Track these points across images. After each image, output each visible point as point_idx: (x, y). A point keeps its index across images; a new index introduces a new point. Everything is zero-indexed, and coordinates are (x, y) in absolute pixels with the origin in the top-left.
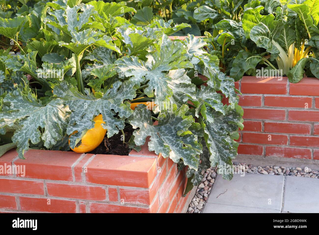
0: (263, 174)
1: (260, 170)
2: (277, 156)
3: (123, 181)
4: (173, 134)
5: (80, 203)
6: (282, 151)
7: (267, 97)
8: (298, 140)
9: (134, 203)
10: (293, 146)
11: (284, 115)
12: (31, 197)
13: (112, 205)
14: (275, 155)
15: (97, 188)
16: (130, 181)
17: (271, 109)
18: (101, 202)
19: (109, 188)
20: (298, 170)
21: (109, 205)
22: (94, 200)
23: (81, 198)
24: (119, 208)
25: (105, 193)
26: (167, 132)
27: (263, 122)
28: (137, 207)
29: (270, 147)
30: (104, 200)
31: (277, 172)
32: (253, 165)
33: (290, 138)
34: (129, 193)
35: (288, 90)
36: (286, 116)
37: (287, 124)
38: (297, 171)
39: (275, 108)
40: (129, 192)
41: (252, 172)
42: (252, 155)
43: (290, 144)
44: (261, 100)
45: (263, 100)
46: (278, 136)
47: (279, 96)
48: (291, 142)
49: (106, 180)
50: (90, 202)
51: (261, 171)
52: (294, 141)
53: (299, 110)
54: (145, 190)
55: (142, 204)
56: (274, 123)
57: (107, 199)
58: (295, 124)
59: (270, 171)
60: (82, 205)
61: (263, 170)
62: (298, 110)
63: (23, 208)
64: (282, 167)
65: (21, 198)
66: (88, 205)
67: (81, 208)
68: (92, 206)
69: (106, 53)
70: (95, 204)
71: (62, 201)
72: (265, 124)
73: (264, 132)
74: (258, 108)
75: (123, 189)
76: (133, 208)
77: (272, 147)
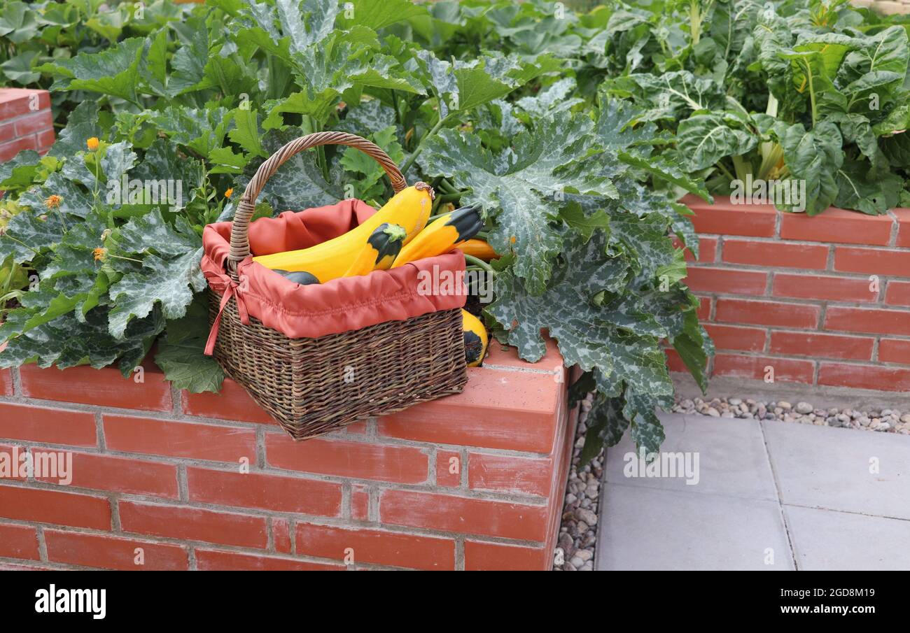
0: (709, 415)
1: (700, 408)
2: (737, 376)
3: (482, 434)
4: (581, 304)
5: (353, 488)
6: (750, 364)
7: (729, 241)
8: (788, 341)
9: (505, 491)
10: (777, 353)
11: (763, 285)
12: (218, 469)
13: (443, 497)
14: (734, 374)
15: (405, 452)
16: (503, 434)
17: (734, 269)
18: (412, 487)
19: (438, 451)
20: (784, 409)
21: (434, 496)
22: (393, 481)
23: (356, 476)
24: (460, 505)
25: (426, 465)
26: (567, 303)
27: (715, 298)
28: (512, 502)
29: (724, 356)
30: (421, 484)
31: (739, 412)
32: (682, 395)
33: (773, 336)
34: (493, 466)
35: (778, 227)
36: (767, 286)
37: (769, 304)
38: (781, 410)
39: (744, 268)
40: (495, 462)
41: (683, 411)
42: (682, 373)
43: (771, 350)
44: (716, 247)
45: (718, 248)
46: (745, 331)
47: (757, 240)
48: (773, 345)
49: (435, 432)
50: (380, 488)
51: (704, 408)
52: (780, 343)
53: (798, 274)
54: (541, 459)
55: (527, 494)
56: (740, 301)
57: (431, 480)
58: (784, 305)
59: (724, 410)
60: (359, 493)
61: (707, 406)
62: (795, 274)
63: (194, 496)
64: (750, 401)
65: (191, 470)
66: (375, 494)
67: (354, 502)
68: (385, 498)
69: (378, 120)
70: (394, 491)
71: (304, 483)
72: (719, 304)
73: (716, 321)
74: (706, 265)
75: (478, 456)
76: (500, 503)
77: (728, 356)
